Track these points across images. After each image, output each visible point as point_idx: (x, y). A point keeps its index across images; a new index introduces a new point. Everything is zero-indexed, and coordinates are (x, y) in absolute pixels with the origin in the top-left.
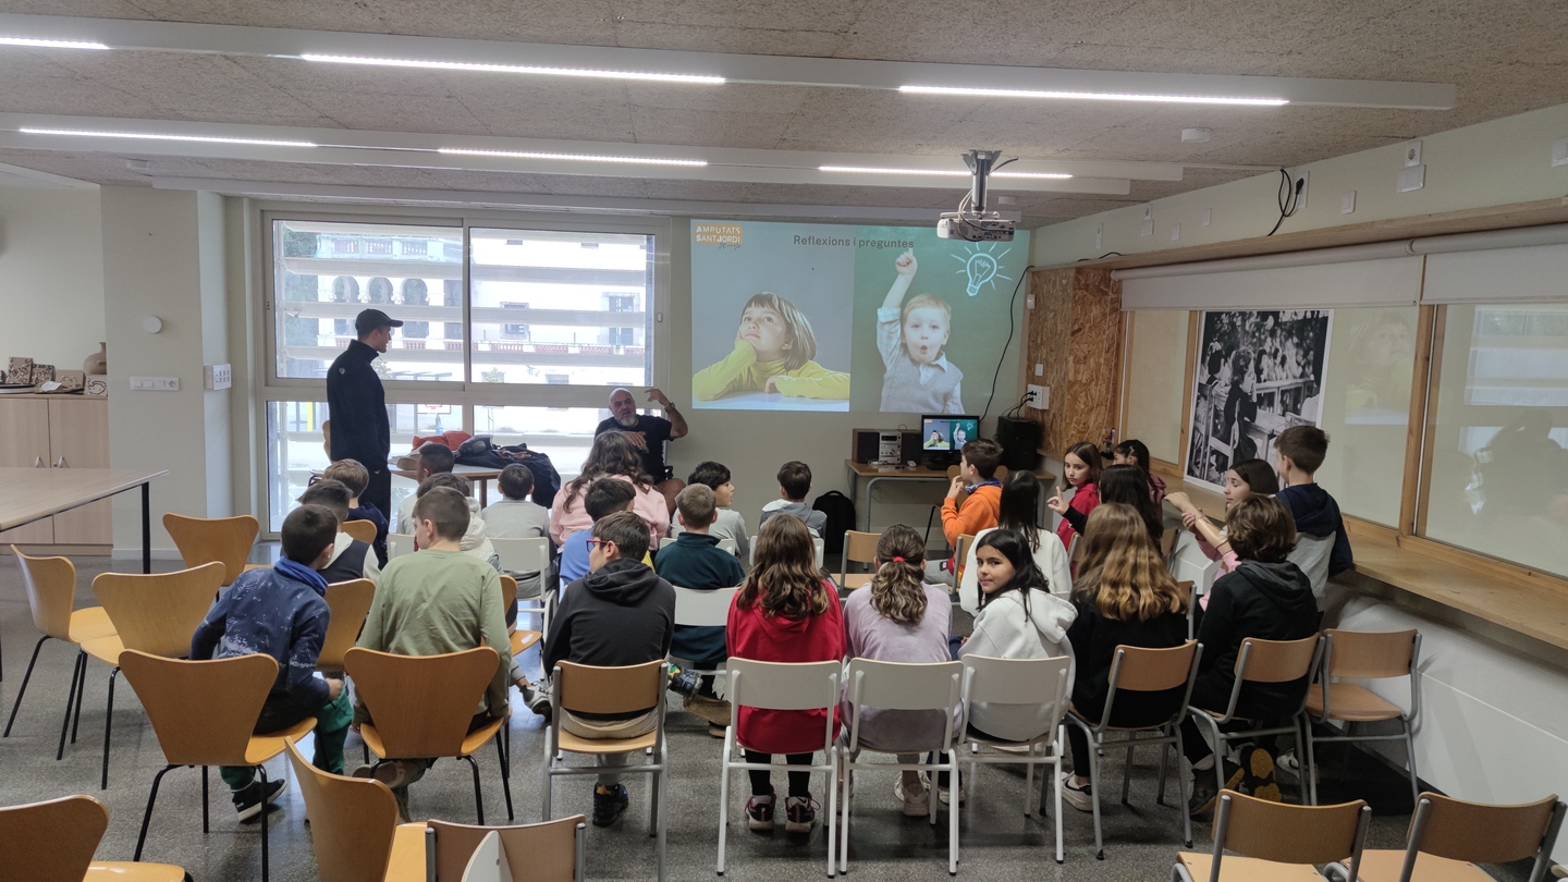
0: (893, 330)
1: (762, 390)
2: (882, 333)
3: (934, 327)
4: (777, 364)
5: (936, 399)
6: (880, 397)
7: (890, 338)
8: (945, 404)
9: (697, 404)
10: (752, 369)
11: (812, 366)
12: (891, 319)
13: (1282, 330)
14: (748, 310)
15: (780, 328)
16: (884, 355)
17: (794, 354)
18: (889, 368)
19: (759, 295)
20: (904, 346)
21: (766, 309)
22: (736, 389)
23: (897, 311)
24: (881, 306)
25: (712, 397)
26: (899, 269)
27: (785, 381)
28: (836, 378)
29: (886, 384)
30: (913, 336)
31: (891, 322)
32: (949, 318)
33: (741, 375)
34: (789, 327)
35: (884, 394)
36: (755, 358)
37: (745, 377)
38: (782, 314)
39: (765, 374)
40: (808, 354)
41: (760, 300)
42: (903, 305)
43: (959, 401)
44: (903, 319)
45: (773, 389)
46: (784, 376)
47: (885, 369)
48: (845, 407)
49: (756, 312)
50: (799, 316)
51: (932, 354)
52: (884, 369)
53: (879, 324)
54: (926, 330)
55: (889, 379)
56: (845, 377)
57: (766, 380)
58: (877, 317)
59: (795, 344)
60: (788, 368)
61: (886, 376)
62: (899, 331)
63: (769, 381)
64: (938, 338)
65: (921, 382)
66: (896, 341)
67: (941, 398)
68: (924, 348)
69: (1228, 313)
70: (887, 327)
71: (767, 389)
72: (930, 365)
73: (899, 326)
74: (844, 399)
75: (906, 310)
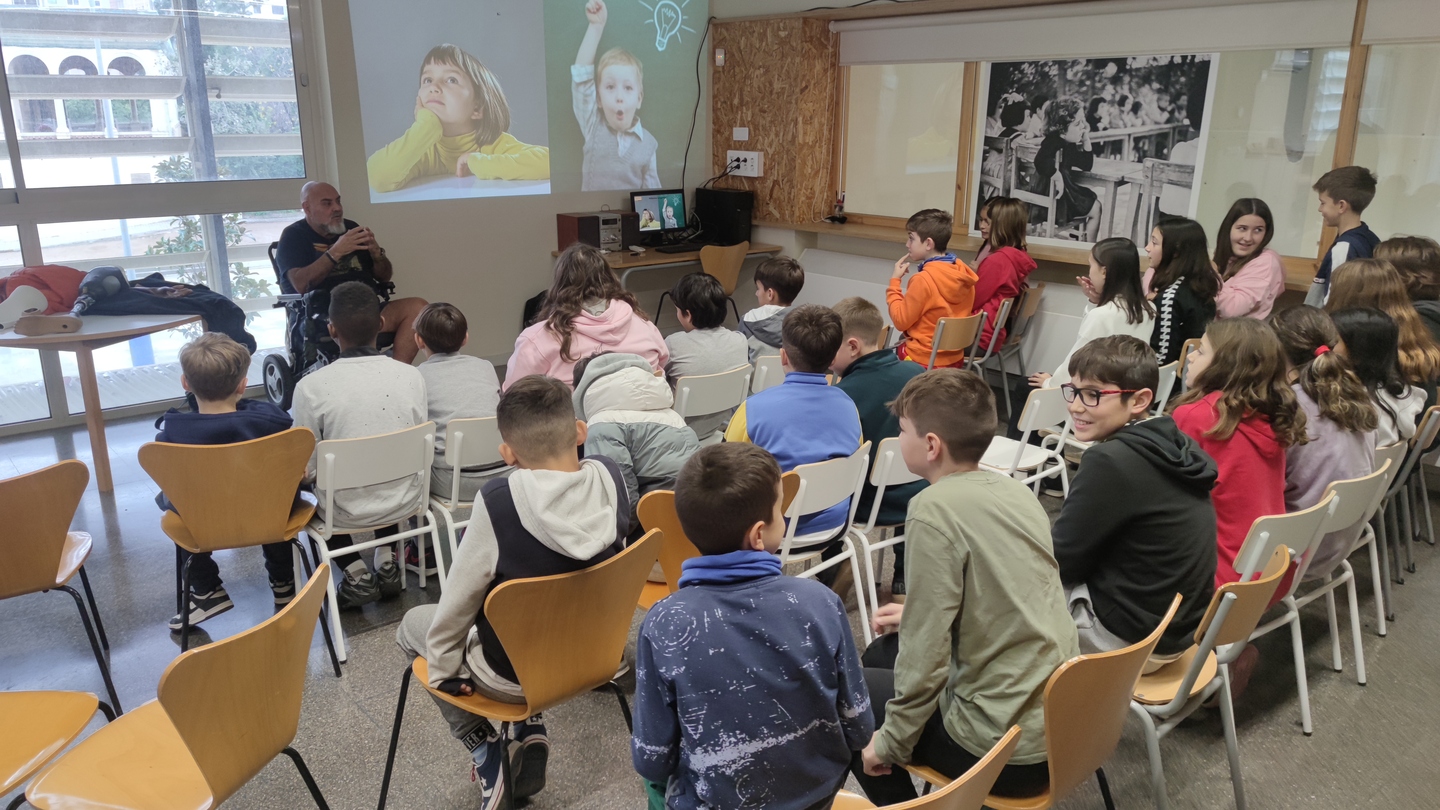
0: (588, 92)
1: (452, 174)
2: (578, 96)
3: (628, 88)
4: (467, 139)
5: (635, 173)
6: (581, 174)
7: (586, 102)
8: (643, 178)
9: (376, 198)
10: (439, 146)
11: (507, 139)
12: (585, 78)
13: (1132, 77)
14: (427, 68)
15: (467, 92)
16: (581, 123)
17: (486, 126)
18: (587, 138)
19: (439, 48)
20: (601, 111)
21: (448, 67)
22: (422, 174)
23: (590, 68)
24: (574, 63)
25: (393, 186)
26: (590, 16)
27: (479, 160)
28: (534, 154)
29: (586, 158)
30: (609, 99)
31: (585, 83)
32: (641, 77)
33: (426, 154)
34: (477, 90)
35: (585, 170)
36: (441, 132)
37: (431, 158)
38: (468, 72)
39: (455, 152)
40: (501, 123)
41: (440, 55)
42: (596, 61)
43: (655, 174)
44: (597, 79)
45: (466, 172)
46: (477, 154)
47: (584, 139)
48: (545, 189)
49: (436, 70)
50: (488, 76)
51: (628, 119)
52: (582, 140)
53: (573, 85)
54: (620, 92)
55: (588, 152)
56: (542, 151)
57: (456, 159)
58: (570, 76)
59: (486, 111)
60: (480, 143)
61: (586, 147)
62: (595, 93)
63: (460, 161)
64: (632, 101)
65: (620, 154)
66: (592, 106)
67: (639, 172)
68: (620, 113)
69: (1035, 64)
70: (582, 89)
71: (459, 172)
72: (627, 133)
73: (594, 87)
74: (544, 179)
75: (600, 68)
